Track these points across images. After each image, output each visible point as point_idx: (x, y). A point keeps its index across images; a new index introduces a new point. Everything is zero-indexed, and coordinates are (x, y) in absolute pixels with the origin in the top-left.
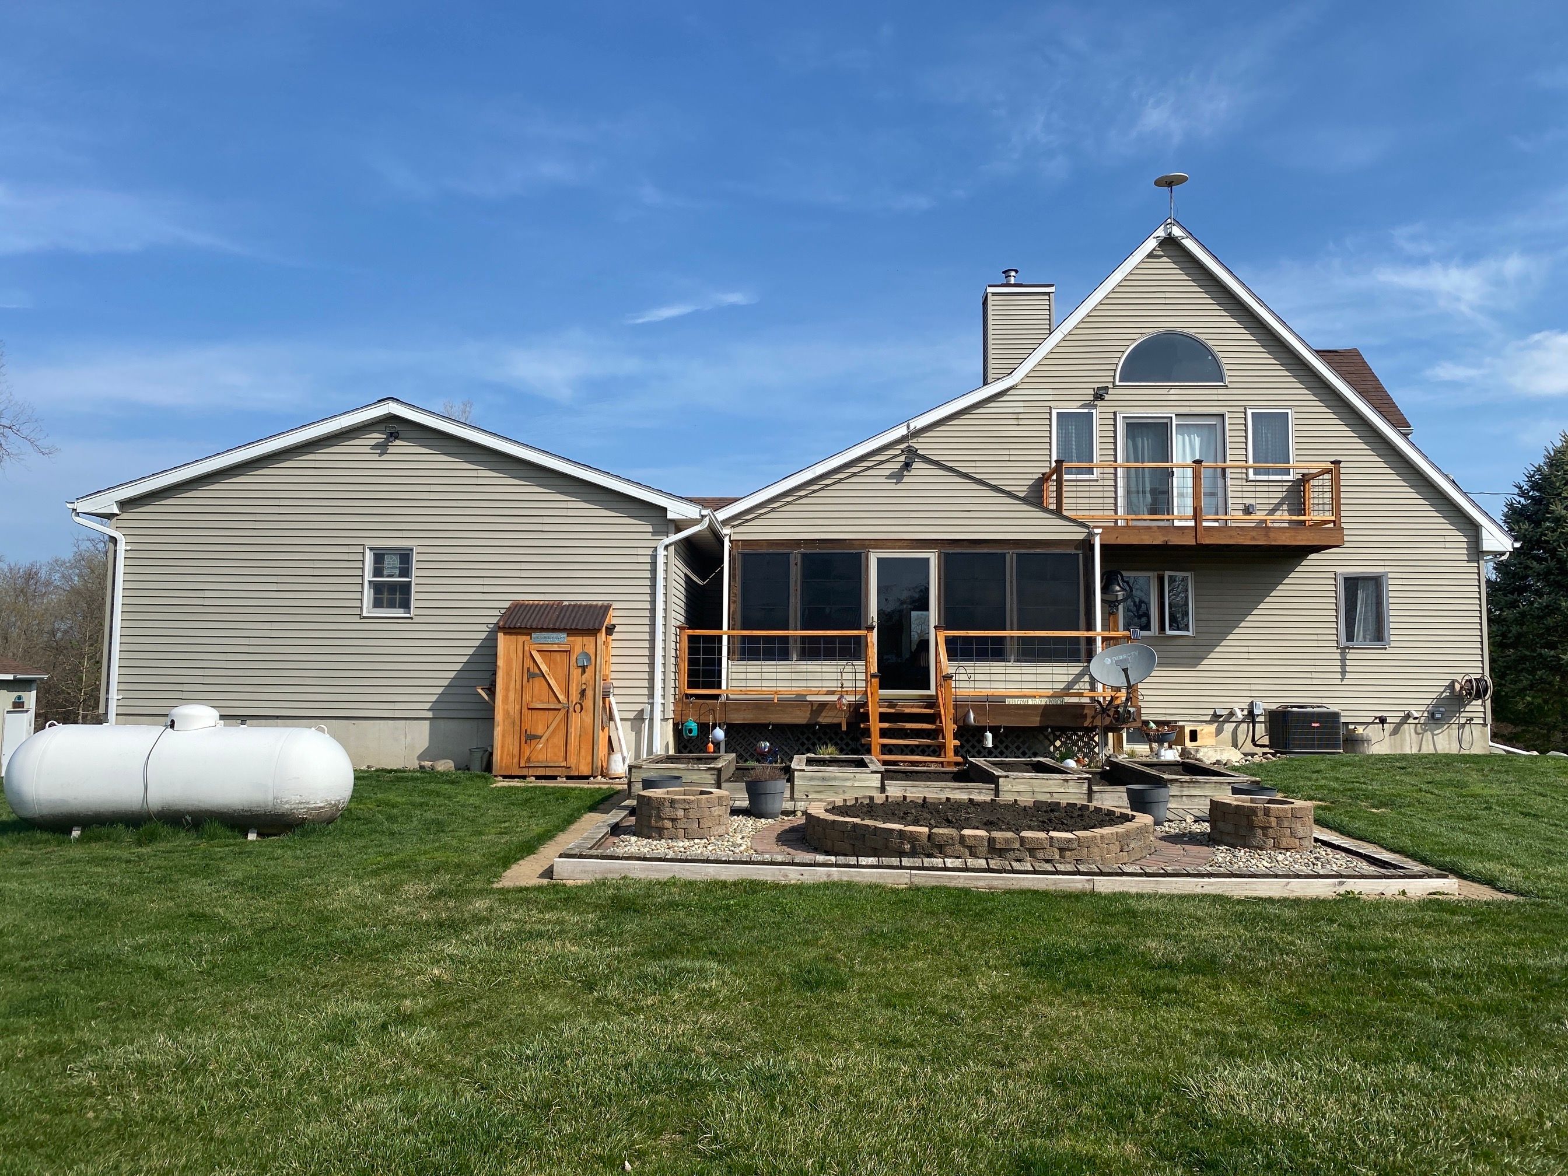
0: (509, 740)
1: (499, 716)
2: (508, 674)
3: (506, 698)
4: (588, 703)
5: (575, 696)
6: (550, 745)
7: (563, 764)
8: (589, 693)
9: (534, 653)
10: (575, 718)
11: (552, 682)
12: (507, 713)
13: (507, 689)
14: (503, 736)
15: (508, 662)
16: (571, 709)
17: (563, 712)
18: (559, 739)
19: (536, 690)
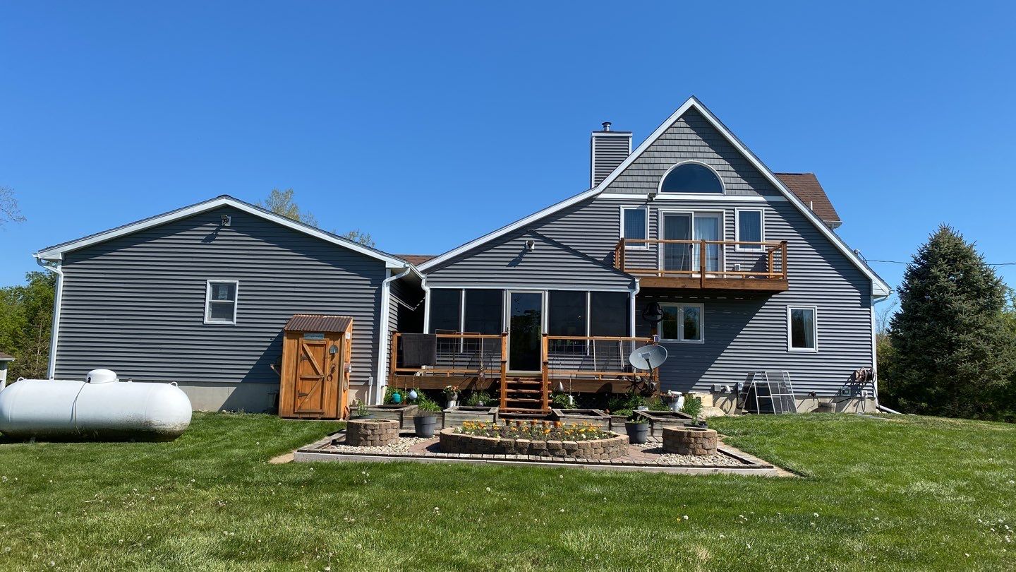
0: (288, 396)
1: (283, 382)
2: (289, 358)
3: (288, 371)
4: (335, 375)
5: (328, 372)
6: (313, 399)
7: (320, 411)
8: (337, 369)
9: (305, 346)
10: (327, 384)
11: (315, 363)
12: (288, 380)
13: (288, 367)
14: (285, 394)
15: (290, 351)
16: (326, 379)
17: (320, 381)
18: (318, 397)
19: (305, 368)
